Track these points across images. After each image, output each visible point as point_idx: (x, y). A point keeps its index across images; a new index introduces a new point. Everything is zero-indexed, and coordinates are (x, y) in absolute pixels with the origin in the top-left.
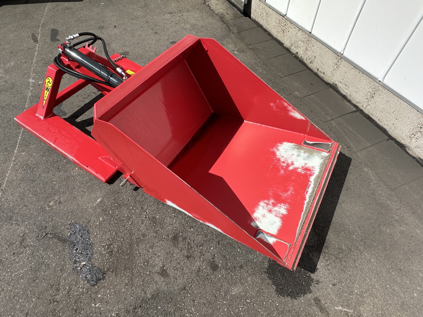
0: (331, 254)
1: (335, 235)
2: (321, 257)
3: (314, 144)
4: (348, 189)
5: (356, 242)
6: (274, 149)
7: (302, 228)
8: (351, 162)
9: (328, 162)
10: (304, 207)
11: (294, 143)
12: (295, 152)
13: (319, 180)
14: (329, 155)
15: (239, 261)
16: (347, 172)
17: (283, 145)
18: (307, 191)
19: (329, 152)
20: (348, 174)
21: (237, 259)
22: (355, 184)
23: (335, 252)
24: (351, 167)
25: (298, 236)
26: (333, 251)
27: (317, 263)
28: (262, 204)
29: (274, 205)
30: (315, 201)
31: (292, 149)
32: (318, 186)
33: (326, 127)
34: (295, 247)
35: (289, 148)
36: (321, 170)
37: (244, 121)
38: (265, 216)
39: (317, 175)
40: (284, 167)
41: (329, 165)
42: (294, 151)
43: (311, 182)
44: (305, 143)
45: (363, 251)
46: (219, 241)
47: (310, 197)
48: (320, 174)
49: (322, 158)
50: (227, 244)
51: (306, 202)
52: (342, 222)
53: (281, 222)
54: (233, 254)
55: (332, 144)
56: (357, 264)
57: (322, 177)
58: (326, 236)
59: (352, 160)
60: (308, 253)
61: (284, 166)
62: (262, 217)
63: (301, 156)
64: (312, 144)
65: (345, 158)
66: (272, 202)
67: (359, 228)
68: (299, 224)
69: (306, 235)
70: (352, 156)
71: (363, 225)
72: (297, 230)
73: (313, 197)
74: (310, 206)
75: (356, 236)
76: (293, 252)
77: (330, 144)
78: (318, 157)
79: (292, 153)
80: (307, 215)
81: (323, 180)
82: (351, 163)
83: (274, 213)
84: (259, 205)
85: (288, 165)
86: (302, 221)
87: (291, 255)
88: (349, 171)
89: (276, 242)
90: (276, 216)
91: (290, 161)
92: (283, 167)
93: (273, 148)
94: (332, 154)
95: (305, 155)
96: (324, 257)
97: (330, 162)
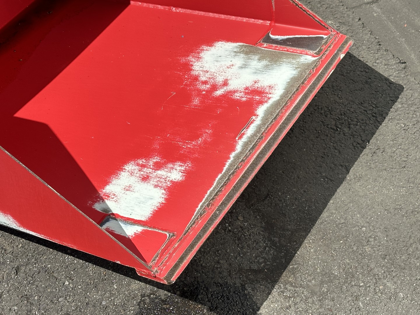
0: (301, 286)
1: (320, 246)
2: (275, 292)
3: (288, 40)
4: (378, 151)
5: (369, 260)
6: (190, 58)
7: (209, 204)
8: (400, 94)
9: (309, 74)
10: (225, 164)
11: (241, 42)
12: (239, 61)
13: (277, 111)
14: (315, 61)
15: (63, 306)
16: (384, 115)
17: (213, 48)
18: (243, 134)
19: (318, 54)
20: (386, 120)
21: (59, 302)
22: (398, 141)
23: (313, 281)
24: (398, 105)
25: (197, 219)
26: (308, 279)
27: (262, 304)
28: (130, 167)
29: (158, 166)
30: (255, 152)
31: (233, 54)
32: (272, 122)
33: (353, 20)
34: (184, 239)
35: (227, 53)
36: (288, 92)
37: (129, 4)
38: (131, 189)
39: (274, 102)
40: (204, 93)
41: (309, 82)
42: (237, 58)
43: (258, 115)
44: (269, 40)
45: (382, 277)
46: (18, 267)
47: (246, 144)
48: (282, 99)
49: (298, 68)
50: (39, 272)
51: (232, 155)
52: (346, 219)
53: (166, 197)
54: (51, 292)
55: (328, 38)
56: (360, 304)
57: (286, 104)
58: (296, 250)
59: (405, 89)
60: (242, 285)
61: (204, 91)
62: (123, 192)
63: (250, 67)
64: (282, 40)
65: (385, 87)
66: (155, 160)
67: (386, 230)
68: (206, 196)
69: (215, 216)
70: (405, 82)
71: (396, 226)
72: (197, 207)
73: (253, 144)
74: (240, 160)
75: (372, 248)
76: (175, 249)
77: (325, 37)
78: (289, 65)
79: (231, 63)
80: (228, 179)
81: (286, 111)
82: (400, 96)
83: (153, 182)
84: (121, 169)
85: (214, 87)
86: (214, 190)
87: (171, 255)
88: (391, 115)
89: (141, 232)
90: (156, 186)
91: (220, 80)
92: (200, 91)
93: (188, 56)
94: (324, 58)
95: (261, 64)
96: (283, 292)
97: (313, 75)
